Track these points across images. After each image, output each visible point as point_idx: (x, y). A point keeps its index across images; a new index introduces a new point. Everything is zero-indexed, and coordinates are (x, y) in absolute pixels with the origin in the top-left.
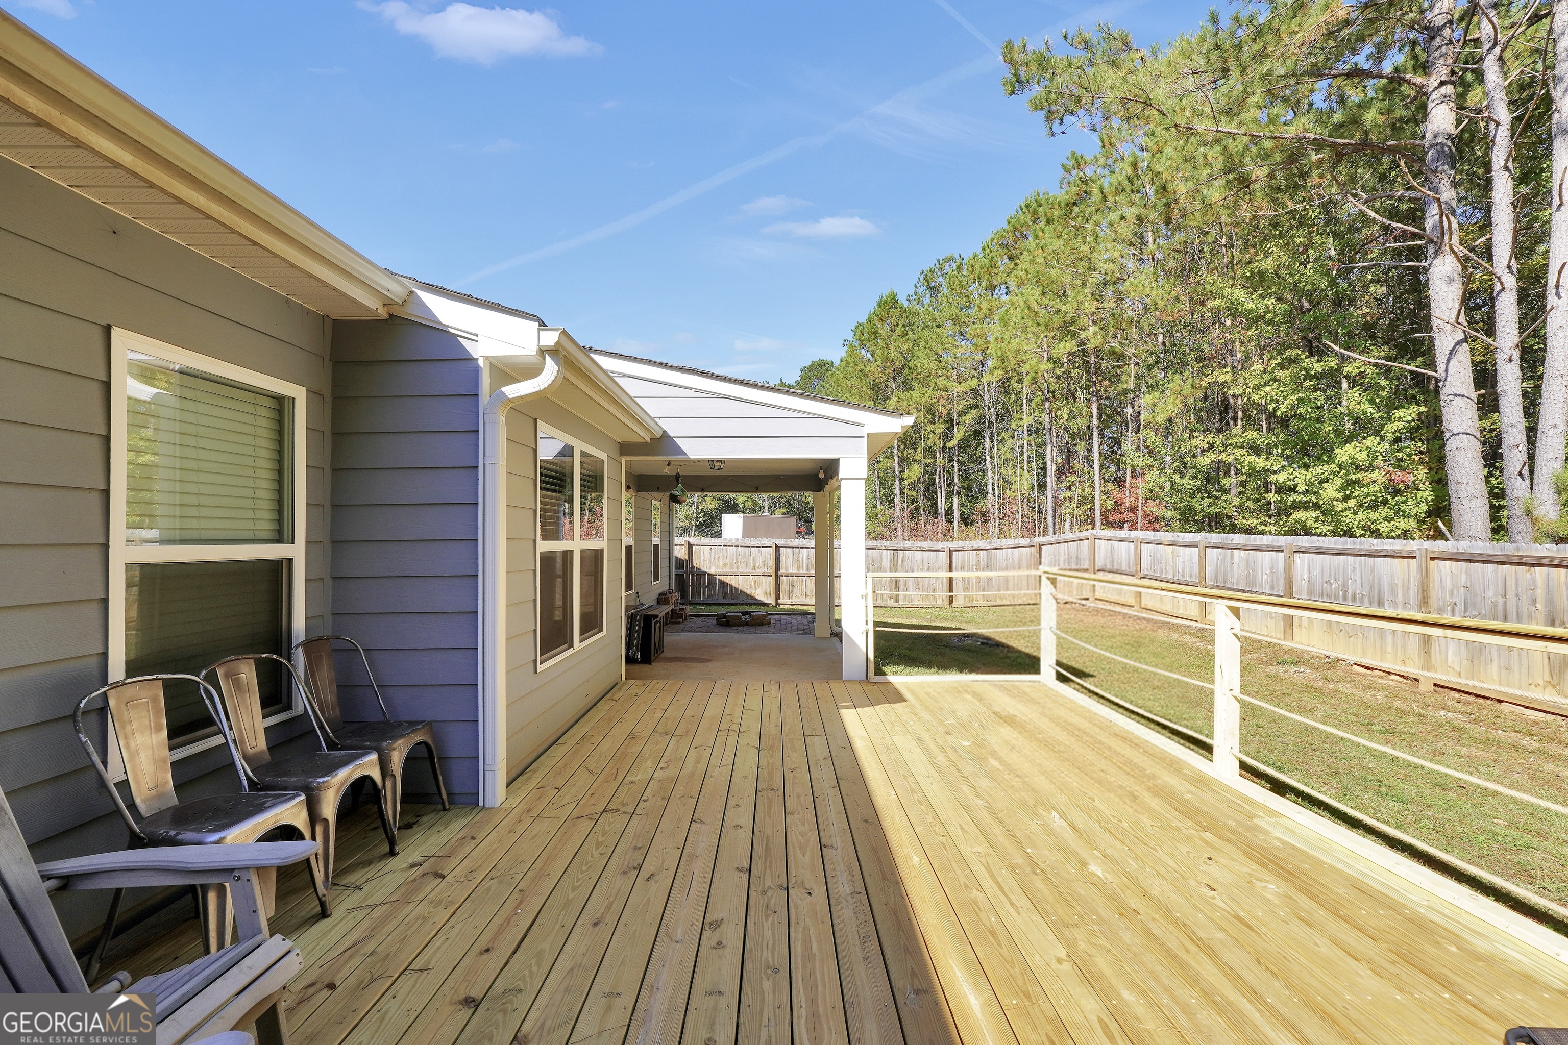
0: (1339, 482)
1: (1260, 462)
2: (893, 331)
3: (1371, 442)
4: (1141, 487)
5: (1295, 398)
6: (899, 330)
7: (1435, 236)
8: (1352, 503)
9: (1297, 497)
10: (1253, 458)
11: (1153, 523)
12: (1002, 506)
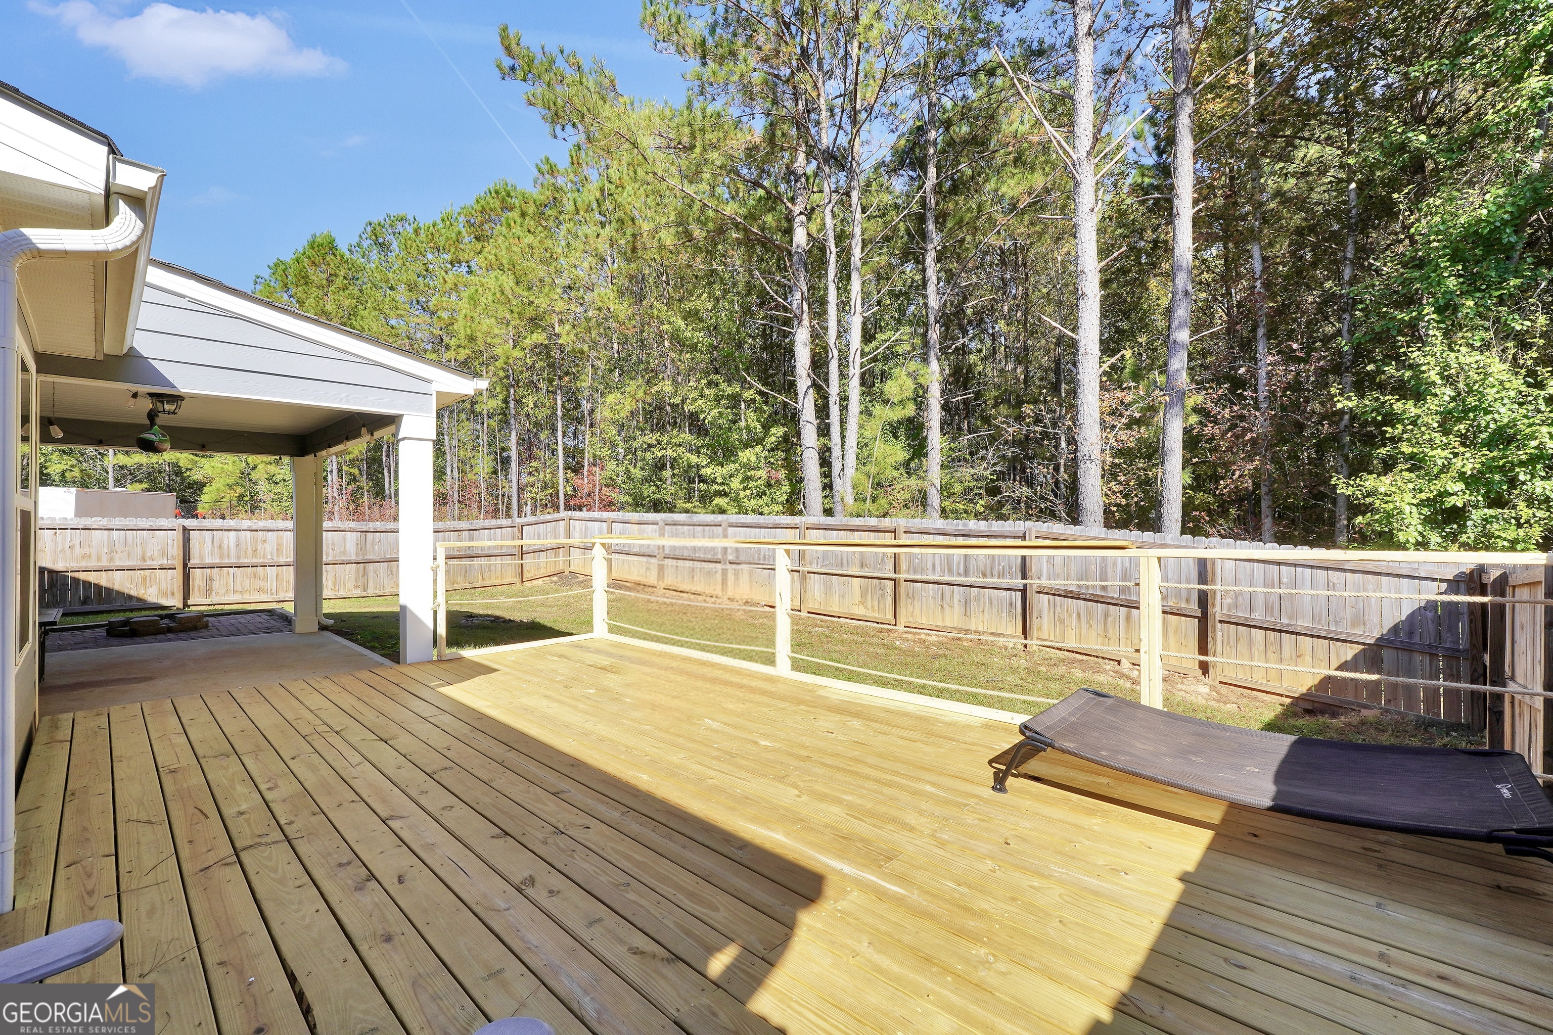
0: (740, 477)
1: (694, 459)
2: (330, 281)
3: (759, 448)
4: (599, 476)
5: (716, 411)
6: (339, 282)
7: (798, 312)
8: (748, 492)
9: (716, 487)
10: (689, 455)
11: (608, 505)
12: (463, 488)
